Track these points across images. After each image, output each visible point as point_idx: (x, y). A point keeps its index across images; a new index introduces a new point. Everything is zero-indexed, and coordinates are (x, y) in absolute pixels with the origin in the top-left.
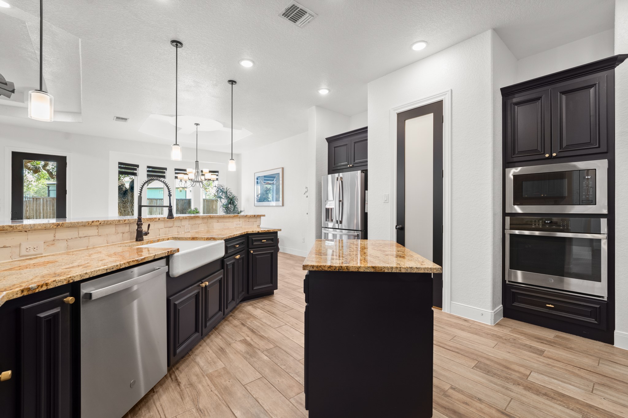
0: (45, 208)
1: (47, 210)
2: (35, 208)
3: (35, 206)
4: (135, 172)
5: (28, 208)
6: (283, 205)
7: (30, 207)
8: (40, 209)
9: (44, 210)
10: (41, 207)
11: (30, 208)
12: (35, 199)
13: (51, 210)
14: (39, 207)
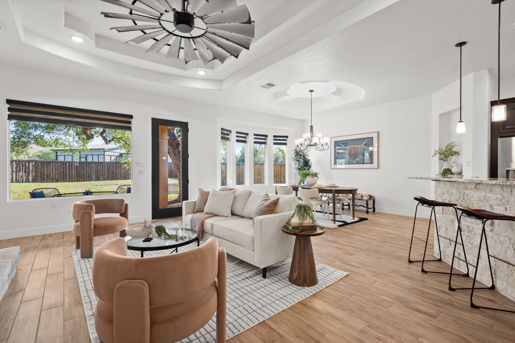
0: (70, 171)
1: (72, 173)
2: (62, 171)
3: (62, 169)
4: (227, 136)
5: (56, 171)
6: (378, 168)
7: (58, 170)
8: (66, 172)
9: (69, 173)
10: (67, 171)
11: (58, 172)
12: (62, 163)
13: (75, 173)
14: (66, 170)
